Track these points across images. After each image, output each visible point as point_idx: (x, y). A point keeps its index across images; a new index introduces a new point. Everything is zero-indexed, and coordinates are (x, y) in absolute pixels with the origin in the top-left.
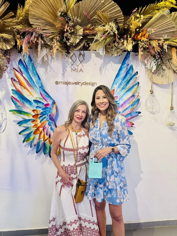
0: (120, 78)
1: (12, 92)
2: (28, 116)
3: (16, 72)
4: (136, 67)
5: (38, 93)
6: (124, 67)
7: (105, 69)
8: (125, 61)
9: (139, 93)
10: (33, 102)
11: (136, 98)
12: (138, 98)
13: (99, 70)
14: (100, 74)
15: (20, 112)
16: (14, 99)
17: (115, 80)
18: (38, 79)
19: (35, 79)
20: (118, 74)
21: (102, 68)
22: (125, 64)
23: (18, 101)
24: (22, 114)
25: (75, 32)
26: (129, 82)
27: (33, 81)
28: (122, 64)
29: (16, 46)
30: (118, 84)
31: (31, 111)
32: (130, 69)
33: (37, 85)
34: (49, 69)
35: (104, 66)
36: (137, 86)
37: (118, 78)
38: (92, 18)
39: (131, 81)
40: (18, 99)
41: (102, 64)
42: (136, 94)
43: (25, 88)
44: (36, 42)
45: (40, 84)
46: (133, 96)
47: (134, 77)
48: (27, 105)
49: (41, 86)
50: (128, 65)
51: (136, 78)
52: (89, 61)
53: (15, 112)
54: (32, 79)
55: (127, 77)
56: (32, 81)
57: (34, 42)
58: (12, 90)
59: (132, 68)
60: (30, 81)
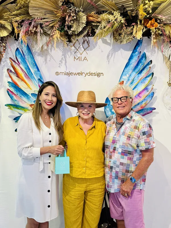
0: (130, 68)
1: (8, 85)
2: (25, 111)
3: (13, 62)
4: (151, 54)
5: (37, 85)
6: (135, 55)
7: (114, 57)
8: (137, 48)
9: (153, 85)
10: (30, 95)
11: (149, 91)
12: (152, 91)
13: (106, 58)
14: (108, 62)
15: (16, 106)
16: (10, 93)
17: (125, 70)
18: (37, 70)
19: (33, 70)
20: (127, 63)
21: (110, 56)
22: (137, 51)
23: (15, 95)
24: (18, 109)
25: (78, 19)
26: (141, 73)
27: (32, 73)
28: (133, 52)
29: (12, 33)
30: (128, 75)
31: (29, 105)
32: (142, 57)
33: (36, 77)
34: (48, 57)
35: (112, 54)
36: (151, 77)
37: (128, 68)
38: (97, 3)
39: (143, 71)
40: (15, 92)
41: (110, 51)
42: (150, 87)
43: (23, 80)
44: (35, 31)
45: (39, 75)
46: (146, 89)
47: (148, 66)
48: (24, 99)
49: (39, 77)
50: (140, 53)
51: (150, 67)
52: (94, 47)
53: (12, 107)
54: (30, 70)
55: (139, 67)
56: (30, 73)
57: (33, 32)
58: (9, 82)
59: (144, 56)
60: (28, 73)
